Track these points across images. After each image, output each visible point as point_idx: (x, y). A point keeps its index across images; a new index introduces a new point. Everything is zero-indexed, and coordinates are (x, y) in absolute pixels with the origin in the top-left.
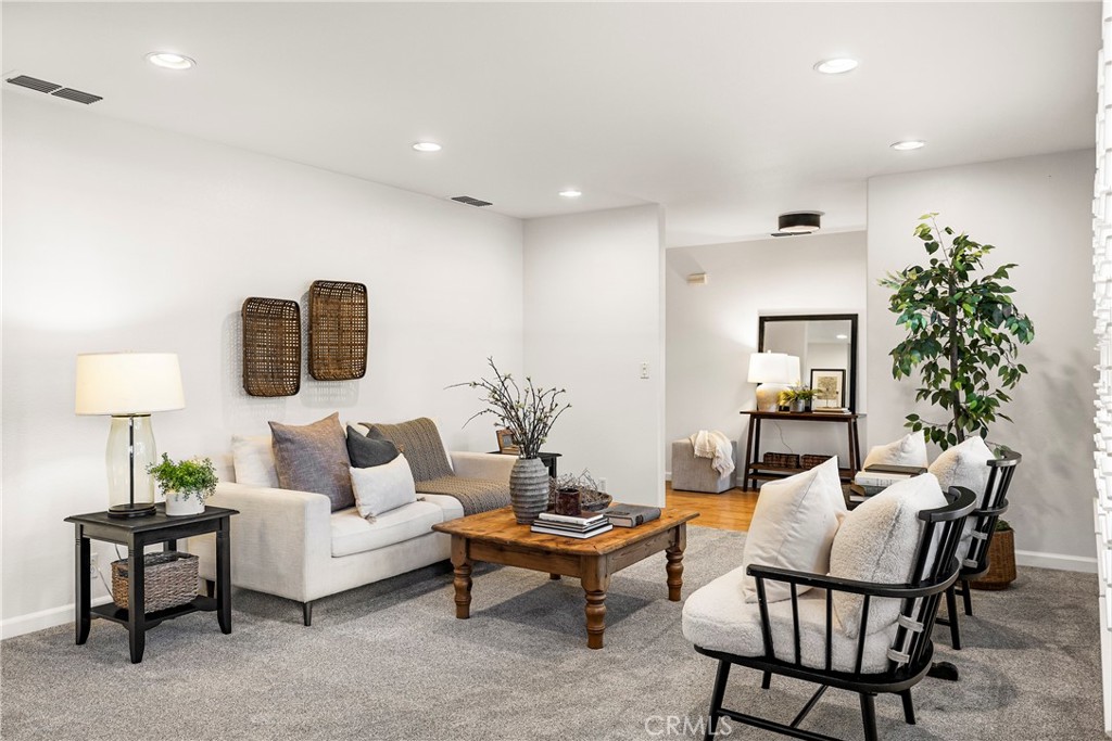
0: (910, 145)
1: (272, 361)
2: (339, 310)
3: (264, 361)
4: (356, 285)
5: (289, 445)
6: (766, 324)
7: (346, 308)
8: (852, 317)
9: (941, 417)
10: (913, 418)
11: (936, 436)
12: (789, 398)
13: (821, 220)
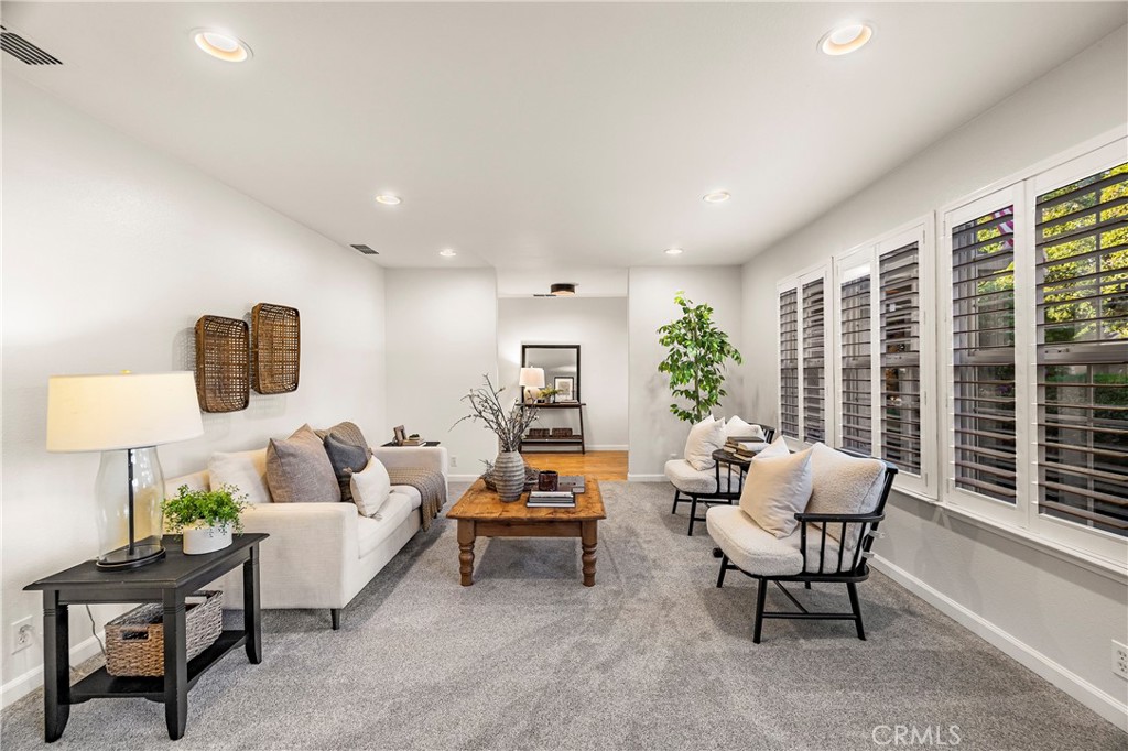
0: (674, 252)
1: (219, 377)
2: (272, 331)
3: (212, 377)
4: (290, 309)
5: (291, 459)
6: (527, 350)
7: (278, 329)
8: (578, 347)
9: (688, 405)
10: (674, 406)
11: (686, 416)
12: (545, 395)
13: (576, 288)
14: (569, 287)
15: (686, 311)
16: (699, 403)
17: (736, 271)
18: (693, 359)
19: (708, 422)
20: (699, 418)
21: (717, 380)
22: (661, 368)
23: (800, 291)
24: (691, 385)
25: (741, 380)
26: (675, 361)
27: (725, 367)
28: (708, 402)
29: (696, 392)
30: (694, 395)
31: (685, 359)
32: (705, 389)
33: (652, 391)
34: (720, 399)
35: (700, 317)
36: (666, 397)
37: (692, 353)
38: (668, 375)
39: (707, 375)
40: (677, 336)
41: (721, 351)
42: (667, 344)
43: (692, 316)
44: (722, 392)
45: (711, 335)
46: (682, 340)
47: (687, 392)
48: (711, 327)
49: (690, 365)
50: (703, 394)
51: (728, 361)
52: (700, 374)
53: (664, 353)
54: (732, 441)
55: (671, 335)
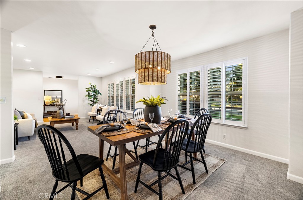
6: (46, 91)
8: (62, 91)
9: (92, 103)
10: (89, 103)
11: (91, 105)
12: (52, 103)
13: (63, 77)
14: (61, 77)
15: (91, 85)
16: (94, 102)
17: (101, 78)
18: (92, 95)
19: (95, 105)
20: (94, 105)
21: (97, 98)
22: (86, 96)
23: (111, 84)
24: (92, 99)
25: (102, 98)
26: (89, 95)
27: (99, 96)
28: (95, 102)
29: (93, 100)
30: (93, 101)
31: (91, 94)
32: (95, 100)
33: (84, 101)
34: (98, 102)
35: (94, 87)
36: (87, 102)
37: (92, 94)
38: (88, 97)
39: (95, 97)
40: (90, 90)
41: (98, 93)
42: (87, 92)
43: (92, 86)
44: (98, 100)
45: (96, 90)
46: (91, 91)
47: (91, 101)
48: (96, 89)
49: (92, 96)
50: (95, 101)
51: (99, 95)
52: (94, 97)
53: (87, 93)
54: (100, 107)
55: (88, 90)
